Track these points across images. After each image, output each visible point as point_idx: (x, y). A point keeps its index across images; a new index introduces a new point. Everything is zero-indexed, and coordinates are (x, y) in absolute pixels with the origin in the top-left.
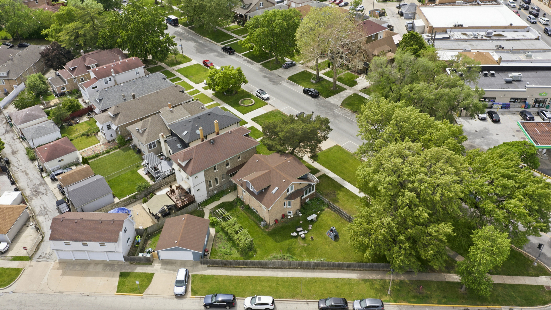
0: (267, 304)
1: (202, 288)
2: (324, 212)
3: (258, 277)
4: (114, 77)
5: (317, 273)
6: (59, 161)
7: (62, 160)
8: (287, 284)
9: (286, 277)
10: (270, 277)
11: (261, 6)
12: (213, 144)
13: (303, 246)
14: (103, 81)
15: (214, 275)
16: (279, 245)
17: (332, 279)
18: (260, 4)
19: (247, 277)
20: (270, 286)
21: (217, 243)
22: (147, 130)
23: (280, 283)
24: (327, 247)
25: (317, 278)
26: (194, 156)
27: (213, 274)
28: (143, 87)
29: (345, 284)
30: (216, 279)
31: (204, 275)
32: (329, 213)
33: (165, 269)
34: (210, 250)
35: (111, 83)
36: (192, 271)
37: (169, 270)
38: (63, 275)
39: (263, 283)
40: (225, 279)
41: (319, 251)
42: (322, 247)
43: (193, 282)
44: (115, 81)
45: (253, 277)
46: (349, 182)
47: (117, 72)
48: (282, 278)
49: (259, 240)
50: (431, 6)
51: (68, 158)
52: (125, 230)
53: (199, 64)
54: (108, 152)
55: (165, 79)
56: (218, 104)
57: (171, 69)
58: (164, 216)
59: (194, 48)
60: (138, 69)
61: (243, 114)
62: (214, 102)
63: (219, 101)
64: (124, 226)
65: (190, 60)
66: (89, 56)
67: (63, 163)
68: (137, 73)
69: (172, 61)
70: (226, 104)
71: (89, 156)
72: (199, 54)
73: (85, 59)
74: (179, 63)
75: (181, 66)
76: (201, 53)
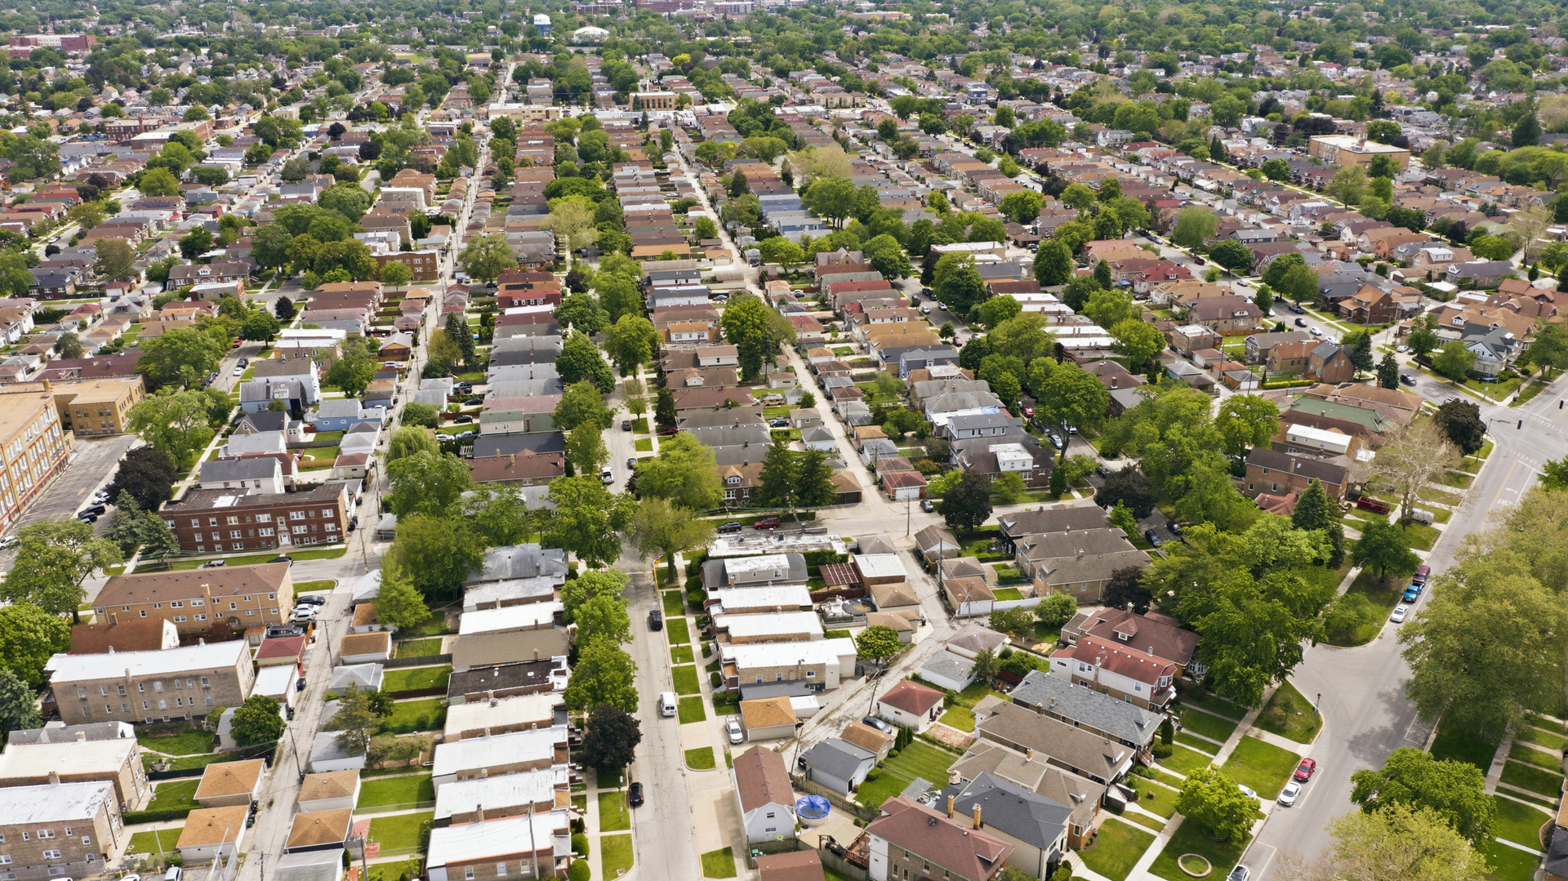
4: (1098, 669)
6: (896, 713)
7: (899, 714)
12: (931, 825)
14: (1078, 663)
28: (1094, 711)
35: (1089, 675)
38: (716, 803)
44: (1096, 677)
47: (1107, 664)
51: (907, 718)
52: (771, 816)
53: (1297, 757)
54: (950, 750)
55: (1141, 726)
56: (1159, 827)
57: (1248, 726)
58: (834, 851)
59: (1365, 730)
60: (1142, 685)
61: (1151, 871)
62: (1162, 820)
63: (1171, 825)
64: (770, 807)
65: (1306, 741)
66: (1137, 617)
67: (899, 718)
68: (1138, 689)
69: (1280, 718)
70: (1167, 839)
71: (930, 736)
72: (1347, 744)
73: (1127, 617)
74: (1279, 730)
75: (1269, 738)
76: (1350, 747)
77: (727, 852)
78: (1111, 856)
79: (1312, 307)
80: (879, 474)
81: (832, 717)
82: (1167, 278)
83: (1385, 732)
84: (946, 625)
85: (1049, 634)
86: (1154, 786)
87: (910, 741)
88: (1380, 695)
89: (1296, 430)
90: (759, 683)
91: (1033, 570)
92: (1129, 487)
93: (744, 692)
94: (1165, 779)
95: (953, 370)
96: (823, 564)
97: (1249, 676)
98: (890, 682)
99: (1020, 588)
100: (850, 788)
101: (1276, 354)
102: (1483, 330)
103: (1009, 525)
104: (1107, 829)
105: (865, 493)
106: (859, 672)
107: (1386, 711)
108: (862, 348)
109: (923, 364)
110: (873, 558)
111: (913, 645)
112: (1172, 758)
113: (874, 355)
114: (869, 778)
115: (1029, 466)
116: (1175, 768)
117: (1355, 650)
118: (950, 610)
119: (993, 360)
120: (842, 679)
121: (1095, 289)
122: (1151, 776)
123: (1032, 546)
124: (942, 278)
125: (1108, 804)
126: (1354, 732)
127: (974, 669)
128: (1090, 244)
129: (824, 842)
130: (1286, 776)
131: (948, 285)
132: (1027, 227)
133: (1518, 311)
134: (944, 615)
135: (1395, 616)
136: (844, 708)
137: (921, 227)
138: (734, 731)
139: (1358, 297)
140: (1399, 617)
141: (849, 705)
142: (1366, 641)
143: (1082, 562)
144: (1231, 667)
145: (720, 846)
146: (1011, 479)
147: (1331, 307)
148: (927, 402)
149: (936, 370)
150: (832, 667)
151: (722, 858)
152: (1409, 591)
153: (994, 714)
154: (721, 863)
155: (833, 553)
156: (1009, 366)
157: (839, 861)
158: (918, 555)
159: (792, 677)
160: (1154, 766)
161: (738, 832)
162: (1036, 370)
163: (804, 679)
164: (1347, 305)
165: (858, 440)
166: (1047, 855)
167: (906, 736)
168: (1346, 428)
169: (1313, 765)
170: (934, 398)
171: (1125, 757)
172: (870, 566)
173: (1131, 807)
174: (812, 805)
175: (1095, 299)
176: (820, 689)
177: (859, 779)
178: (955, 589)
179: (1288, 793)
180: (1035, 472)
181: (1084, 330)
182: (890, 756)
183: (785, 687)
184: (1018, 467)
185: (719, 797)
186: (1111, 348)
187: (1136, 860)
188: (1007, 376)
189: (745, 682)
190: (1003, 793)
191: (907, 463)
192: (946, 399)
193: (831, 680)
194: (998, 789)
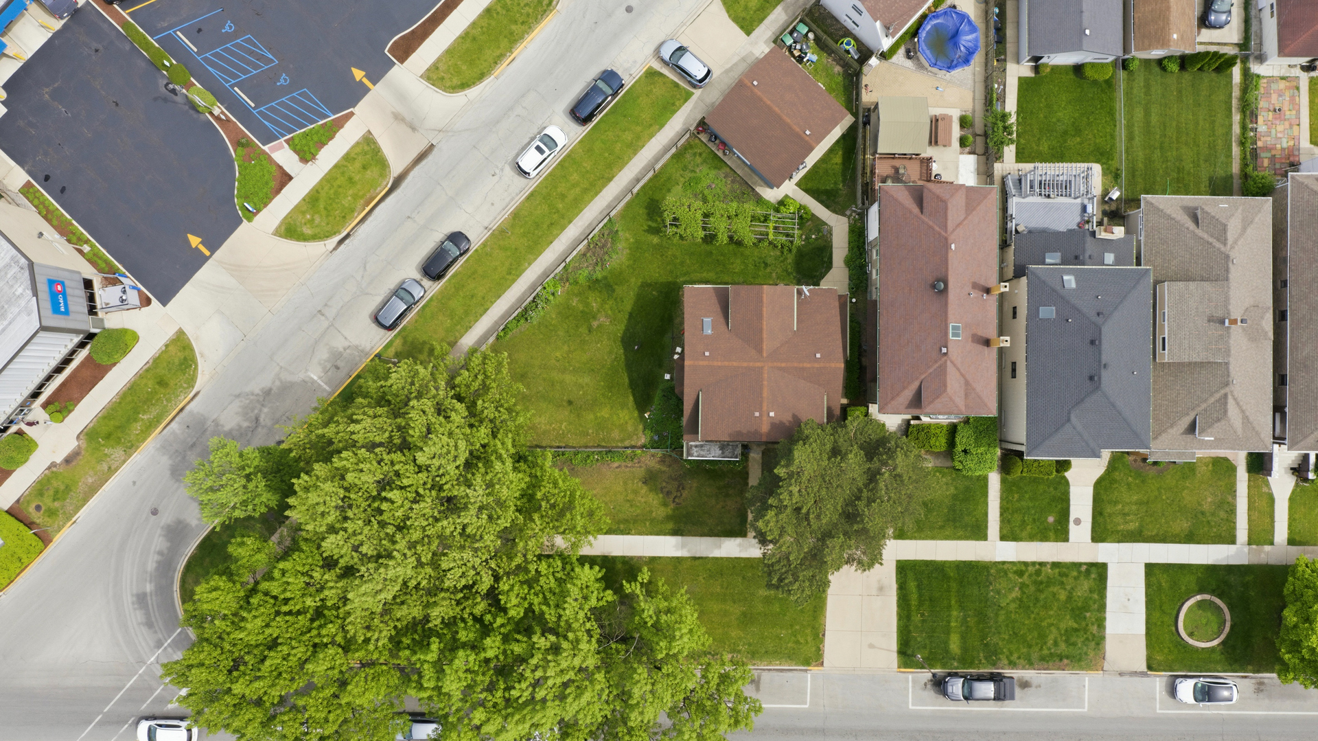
1: (651, 91)
2: (641, 427)
3: (597, 194)
5: (523, 290)
7: (1272, 16)
8: (545, 226)
9: (558, 235)
10: (581, 211)
13: (594, 318)
15: (662, 126)
16: (635, 282)
17: (492, 303)
19: (613, 177)
20: (563, 197)
21: (733, 182)
22: (1192, 226)
23: (555, 216)
24: (558, 354)
25: (514, 281)
26: (926, 220)
27: (667, 127)
29: (467, 313)
30: (651, 125)
31: (674, 112)
32: (630, 437)
33: (743, 59)
34: (725, 159)
37: (736, 64)
39: (578, 190)
40: (638, 138)
41: (561, 333)
42: (566, 348)
43: (677, 85)
45: (604, 186)
46: (678, 560)
48: (563, 228)
49: (674, 256)
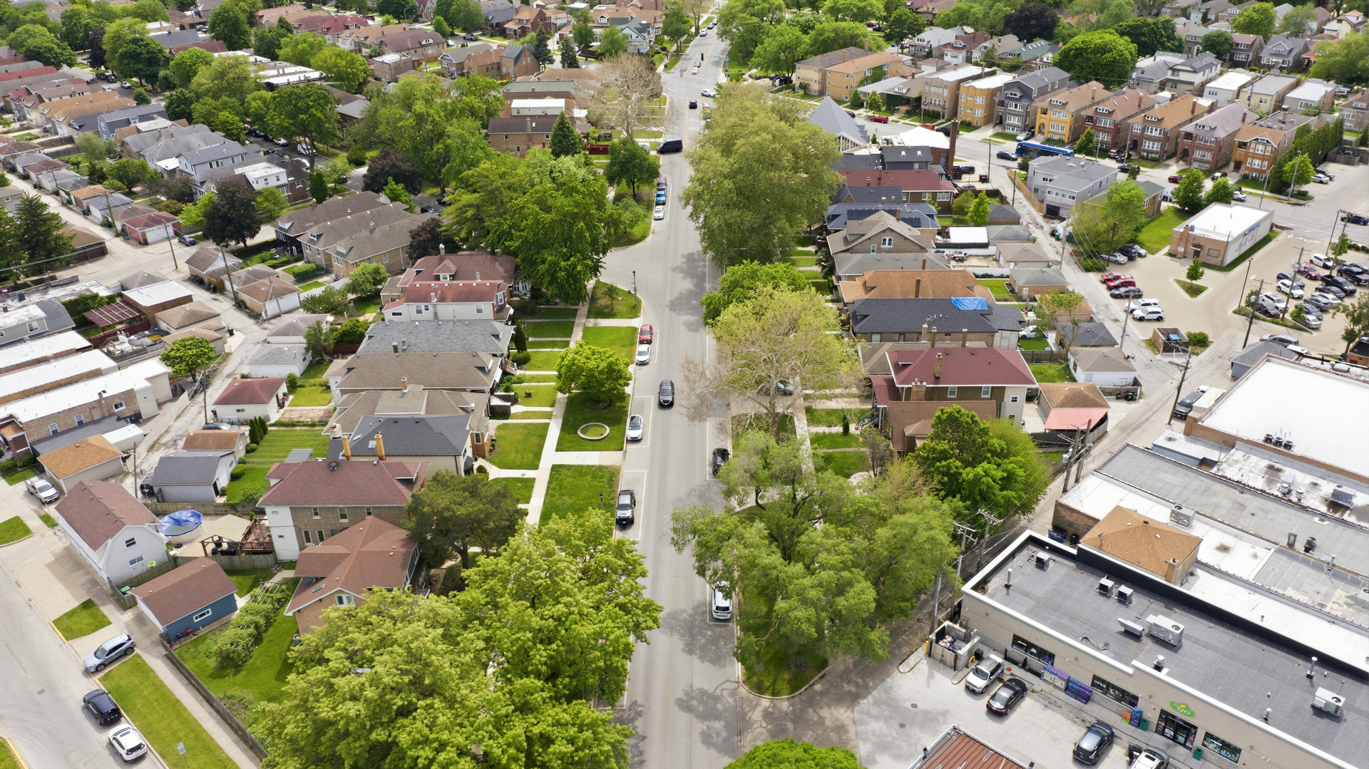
0: (123, 748)
1: (118, 677)
4: (435, 306)
6: (238, 411)
7: (243, 410)
11: (887, 246)
12: (333, 470)
14: (413, 307)
18: (885, 240)
26: (289, 475)
27: (155, 668)
28: (448, 338)
33: (127, 625)
35: (428, 315)
36: (144, 650)
37: (129, 630)
38: (49, 566)
44: (436, 314)
47: (442, 299)
50: (1308, 366)
51: (252, 411)
52: (131, 543)
53: (635, 329)
54: (313, 425)
55: (497, 336)
56: (549, 415)
57: (584, 320)
58: (224, 553)
59: (676, 295)
60: (482, 305)
61: (557, 450)
62: (548, 409)
63: (559, 411)
64: (125, 534)
65: (636, 316)
66: (452, 256)
67: (243, 416)
68: (479, 311)
69: (606, 307)
70: (560, 421)
71: (286, 420)
72: (667, 309)
73: (442, 260)
74: (610, 314)
75: (604, 323)
76: (671, 310)
77: (87, 605)
78: (517, 452)
79: (483, 35)
80: (119, 226)
81: (163, 441)
82: (347, 28)
83: (690, 292)
84: (256, 328)
85: (368, 305)
86: (527, 387)
87: (265, 431)
88: (674, 269)
89: (517, 103)
90: (56, 434)
91: (328, 257)
92: (394, 166)
93: (38, 448)
94: (533, 379)
95: (162, 123)
96: (87, 310)
97: (574, 266)
98: (218, 388)
99: (320, 280)
100: (217, 493)
101: (471, 64)
102: (624, 21)
103: (287, 226)
104: (502, 433)
105: (108, 245)
106: (177, 391)
107: (684, 278)
108: (46, 131)
109: (128, 122)
110: (146, 290)
111: (228, 354)
112: (533, 361)
113: (64, 131)
114: (234, 477)
115: (284, 180)
116: (539, 368)
117: (638, 245)
118: (255, 316)
119: (204, 104)
120: (160, 405)
121: (283, 36)
122: (520, 381)
123: (319, 236)
124: (114, 50)
125: (495, 413)
126: (668, 299)
127: (307, 350)
128: (260, 13)
129: (210, 547)
130: (633, 344)
131: (124, 56)
132: (188, 13)
133: (641, 8)
134: (251, 322)
135: (657, 215)
136: (173, 429)
137: (71, 17)
138: (42, 489)
139: (519, 17)
140: (660, 215)
141: (178, 424)
142: (643, 238)
143: (377, 234)
144: (556, 264)
145: (75, 604)
146: (269, 195)
147: (499, 31)
148: (147, 153)
149: (143, 126)
150: (144, 390)
151: (84, 614)
152: (658, 196)
153: (350, 370)
154: (85, 617)
155: (95, 296)
156: (225, 106)
157: (236, 558)
158: (197, 281)
159: (97, 415)
160: (519, 373)
161: (94, 582)
162: (254, 104)
163: (112, 415)
164: (511, 26)
165: (79, 203)
166: (462, 461)
167: (258, 429)
168: (556, 95)
169: (651, 328)
170: (153, 148)
171: (494, 364)
172: (145, 297)
173: (515, 409)
174: (178, 522)
175: (287, 45)
176: (136, 419)
177: (223, 481)
178: (253, 292)
179: (640, 353)
180: (291, 186)
181: (287, 71)
182: (249, 451)
183: (92, 427)
184: (273, 183)
185: (51, 559)
186: (320, 79)
187: (541, 447)
188: (224, 115)
189: (36, 438)
190: (396, 421)
191: (148, 208)
192: (167, 146)
193: (146, 408)
194: (388, 420)
